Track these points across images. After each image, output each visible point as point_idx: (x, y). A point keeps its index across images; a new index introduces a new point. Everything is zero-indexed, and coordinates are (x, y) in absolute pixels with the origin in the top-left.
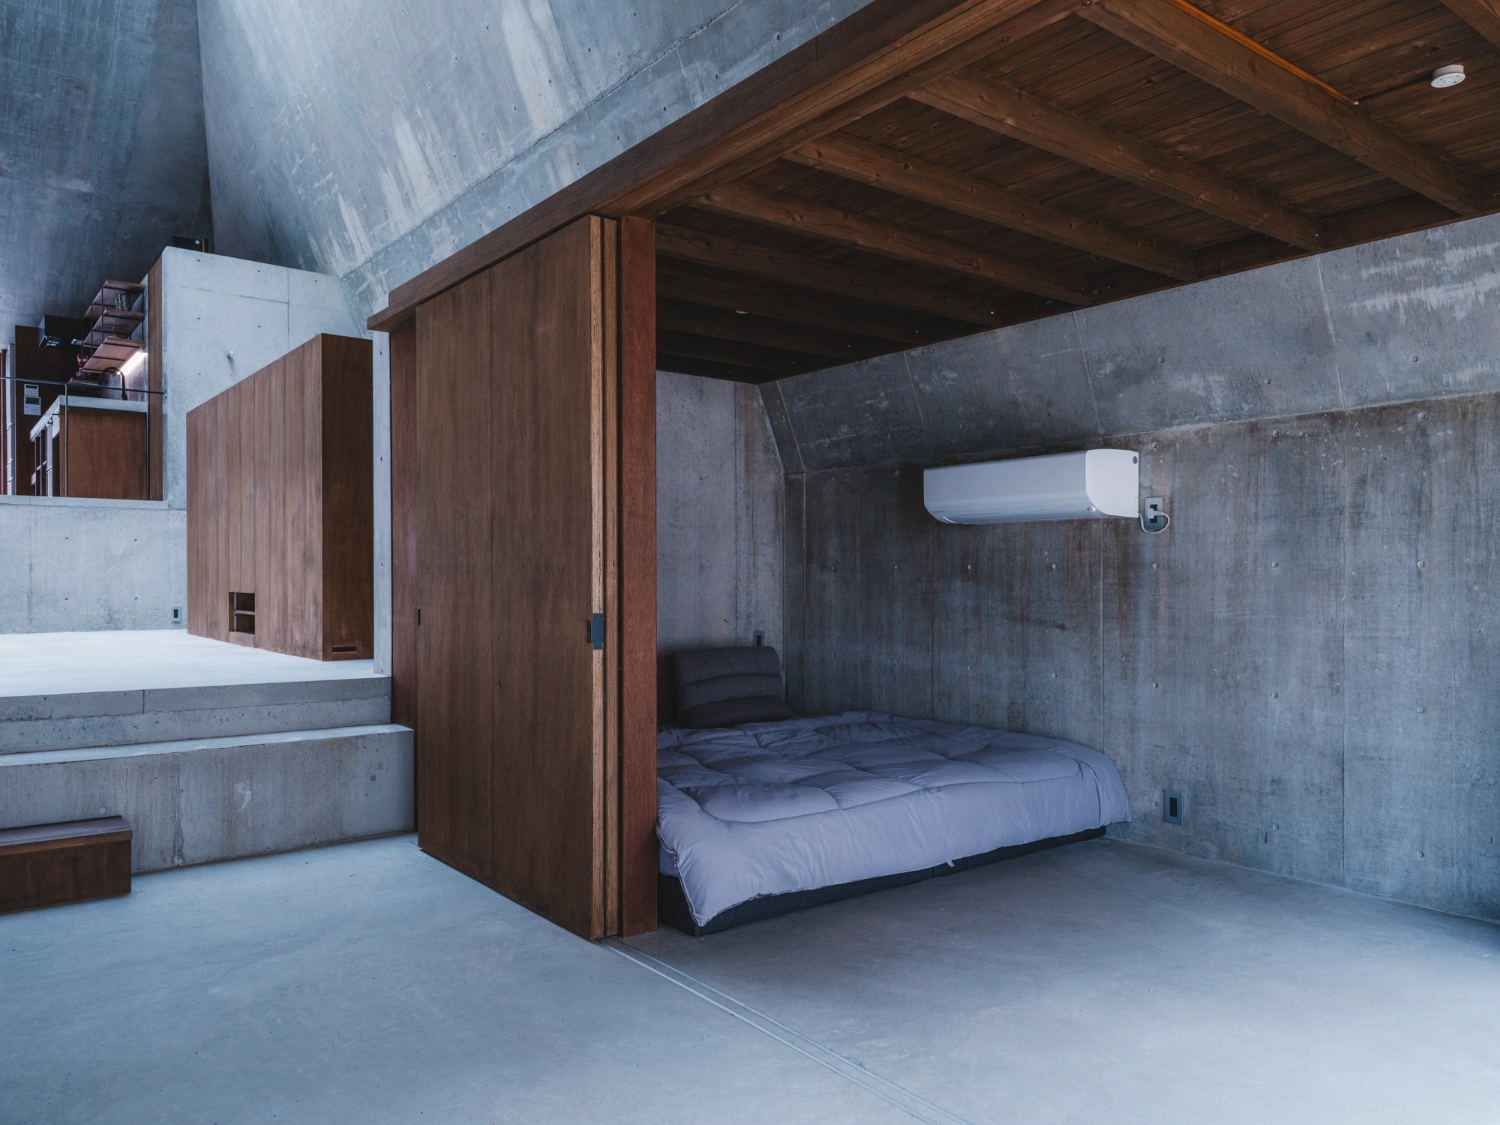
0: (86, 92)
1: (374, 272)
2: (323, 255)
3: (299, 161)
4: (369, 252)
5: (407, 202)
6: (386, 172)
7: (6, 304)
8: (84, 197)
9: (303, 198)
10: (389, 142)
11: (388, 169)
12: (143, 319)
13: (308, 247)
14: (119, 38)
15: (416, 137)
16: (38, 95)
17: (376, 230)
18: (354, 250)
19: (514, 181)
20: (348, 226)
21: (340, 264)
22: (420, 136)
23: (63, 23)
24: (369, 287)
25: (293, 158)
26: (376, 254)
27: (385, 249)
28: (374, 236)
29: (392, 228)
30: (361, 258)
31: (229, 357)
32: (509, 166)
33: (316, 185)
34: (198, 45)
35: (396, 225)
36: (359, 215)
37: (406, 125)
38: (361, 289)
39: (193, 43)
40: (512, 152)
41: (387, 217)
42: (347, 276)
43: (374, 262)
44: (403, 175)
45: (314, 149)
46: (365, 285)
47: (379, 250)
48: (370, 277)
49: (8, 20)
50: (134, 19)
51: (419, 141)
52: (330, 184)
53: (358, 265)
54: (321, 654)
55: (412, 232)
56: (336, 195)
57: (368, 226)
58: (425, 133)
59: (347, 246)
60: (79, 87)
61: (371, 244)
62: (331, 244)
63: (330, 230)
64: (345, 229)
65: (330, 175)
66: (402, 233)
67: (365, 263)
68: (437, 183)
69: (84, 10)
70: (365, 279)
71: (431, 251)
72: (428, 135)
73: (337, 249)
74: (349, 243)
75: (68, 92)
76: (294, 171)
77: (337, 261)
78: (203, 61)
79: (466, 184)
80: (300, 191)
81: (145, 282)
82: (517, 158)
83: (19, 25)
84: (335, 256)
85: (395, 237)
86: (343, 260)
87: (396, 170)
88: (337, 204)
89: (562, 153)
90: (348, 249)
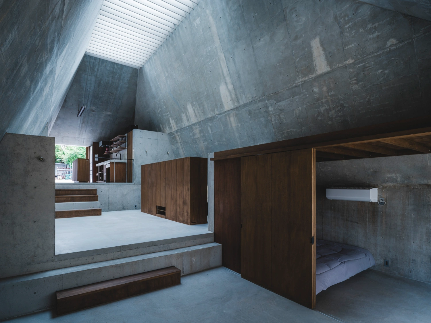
0: (113, 95)
1: (177, 133)
2: (163, 129)
3: (160, 109)
4: (176, 129)
5: (188, 120)
6: (183, 114)
7: (91, 137)
8: (110, 115)
9: (160, 117)
10: (185, 108)
11: (184, 113)
12: (125, 143)
13: (160, 126)
14: (121, 84)
15: (193, 108)
16: (104, 96)
17: (179, 125)
18: (172, 128)
19: (218, 119)
20: (171, 123)
21: (168, 130)
22: (194, 108)
23: (111, 81)
24: (175, 136)
25: (159, 109)
26: (178, 130)
27: (181, 129)
28: (178, 126)
29: (183, 125)
30: (174, 130)
31: (146, 151)
32: (217, 116)
33: (164, 115)
34: (137, 84)
35: (184, 124)
36: (175, 122)
37: (190, 105)
38: (172, 136)
39: (136, 84)
40: (218, 113)
41: (182, 123)
42: (169, 133)
43: (177, 131)
44: (188, 114)
45: (164, 107)
46: (174, 136)
47: (179, 129)
48: (176, 134)
49: (100, 81)
50: (125, 80)
51: (193, 109)
52: (168, 115)
53: (173, 131)
54: (189, 224)
55: (189, 126)
56: (169, 117)
57: (177, 123)
58: (195, 107)
59: (170, 128)
60: (112, 94)
61: (177, 128)
62: (166, 126)
63: (166, 124)
64: (170, 124)
65: (168, 113)
66: (186, 126)
67: (175, 131)
68: (197, 117)
69: (115, 79)
70: (174, 134)
71: (193, 130)
72: (196, 108)
73: (167, 128)
74: (171, 127)
75: (110, 95)
76: (159, 111)
77: (167, 130)
78: (137, 88)
79: (205, 118)
80: (159, 115)
81: (126, 135)
82: (219, 114)
83: (102, 82)
84: (167, 129)
85: (184, 127)
86: (169, 130)
87: (186, 114)
88: (169, 119)
89: (232, 114)
90: (171, 128)
